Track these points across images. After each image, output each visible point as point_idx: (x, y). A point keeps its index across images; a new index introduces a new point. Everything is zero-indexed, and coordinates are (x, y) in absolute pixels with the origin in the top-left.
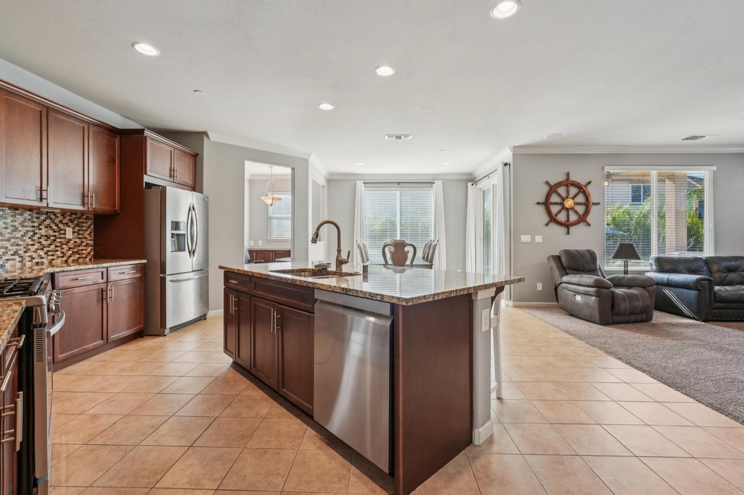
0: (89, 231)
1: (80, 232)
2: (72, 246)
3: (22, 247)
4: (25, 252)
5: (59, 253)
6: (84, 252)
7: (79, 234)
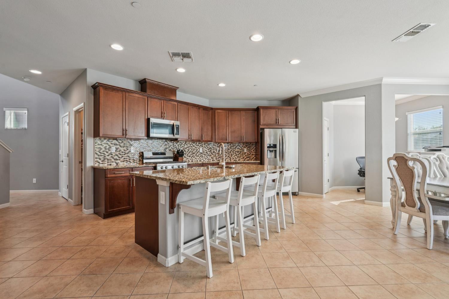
0: (253, 149)
1: (250, 150)
2: (247, 155)
3: (230, 155)
4: (231, 156)
5: (242, 157)
6: (251, 157)
7: (249, 150)
